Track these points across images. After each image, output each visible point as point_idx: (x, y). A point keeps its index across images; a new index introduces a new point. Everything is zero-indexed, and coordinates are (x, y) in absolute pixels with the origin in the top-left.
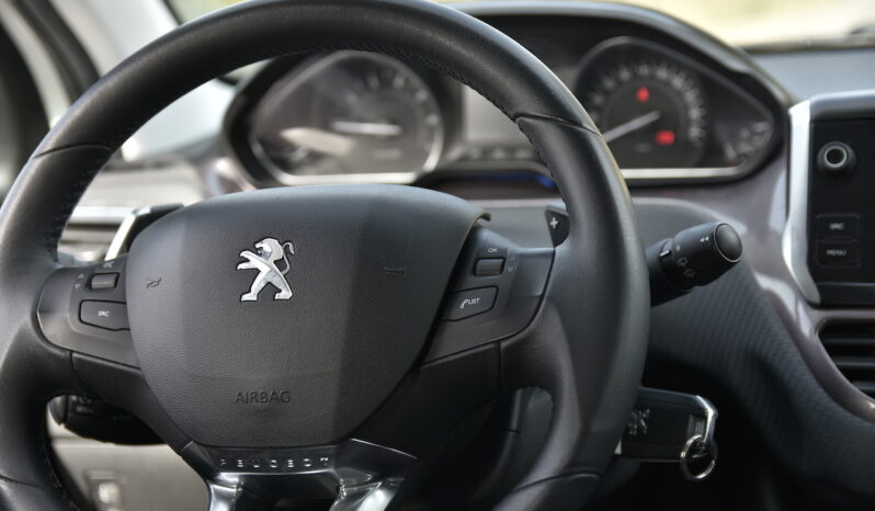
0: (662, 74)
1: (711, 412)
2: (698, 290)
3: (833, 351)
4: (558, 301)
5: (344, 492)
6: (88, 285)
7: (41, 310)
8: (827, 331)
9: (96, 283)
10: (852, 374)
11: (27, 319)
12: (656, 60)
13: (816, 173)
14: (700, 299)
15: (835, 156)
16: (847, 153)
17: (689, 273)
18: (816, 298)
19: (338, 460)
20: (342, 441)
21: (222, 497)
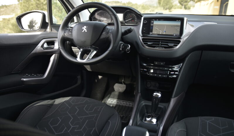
0: (133, 14)
1: (130, 46)
2: (129, 34)
3: (143, 41)
4: (112, 33)
5: (92, 51)
6: (69, 31)
7: (65, 33)
8: (143, 39)
9: (70, 30)
10: (145, 44)
11: (63, 33)
12: (133, 13)
13: (143, 23)
14: (129, 35)
15: (145, 22)
16: (146, 22)
17: (128, 32)
18: (142, 36)
19: (91, 48)
20: (91, 46)
21: (81, 51)
